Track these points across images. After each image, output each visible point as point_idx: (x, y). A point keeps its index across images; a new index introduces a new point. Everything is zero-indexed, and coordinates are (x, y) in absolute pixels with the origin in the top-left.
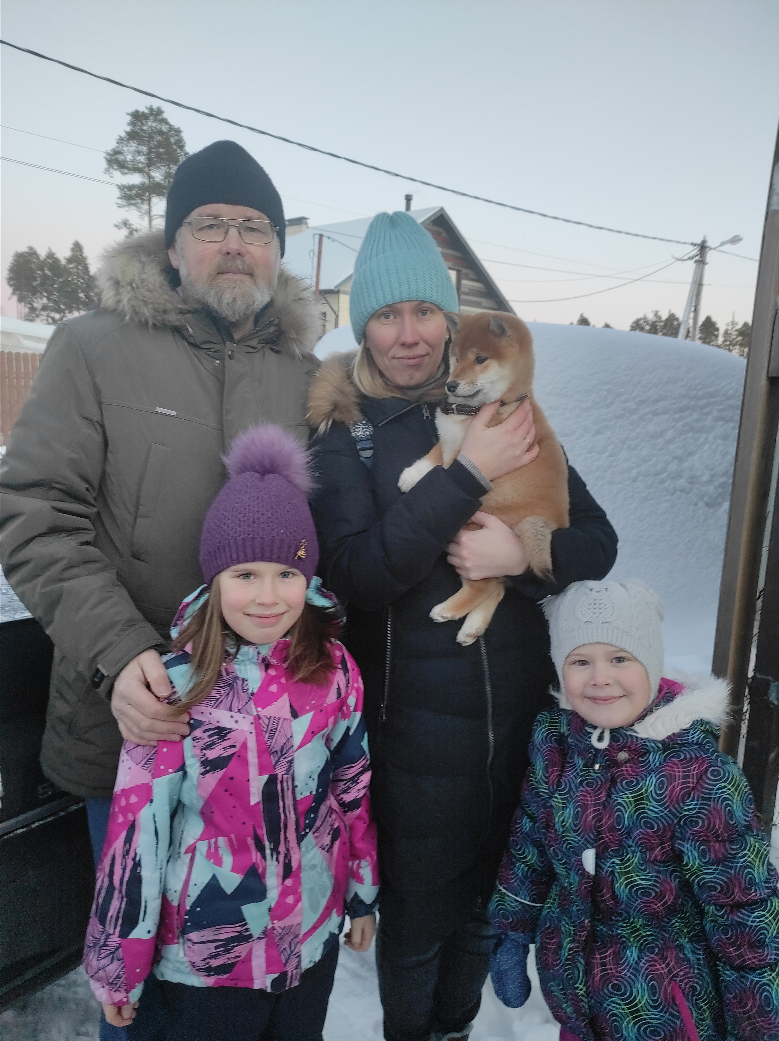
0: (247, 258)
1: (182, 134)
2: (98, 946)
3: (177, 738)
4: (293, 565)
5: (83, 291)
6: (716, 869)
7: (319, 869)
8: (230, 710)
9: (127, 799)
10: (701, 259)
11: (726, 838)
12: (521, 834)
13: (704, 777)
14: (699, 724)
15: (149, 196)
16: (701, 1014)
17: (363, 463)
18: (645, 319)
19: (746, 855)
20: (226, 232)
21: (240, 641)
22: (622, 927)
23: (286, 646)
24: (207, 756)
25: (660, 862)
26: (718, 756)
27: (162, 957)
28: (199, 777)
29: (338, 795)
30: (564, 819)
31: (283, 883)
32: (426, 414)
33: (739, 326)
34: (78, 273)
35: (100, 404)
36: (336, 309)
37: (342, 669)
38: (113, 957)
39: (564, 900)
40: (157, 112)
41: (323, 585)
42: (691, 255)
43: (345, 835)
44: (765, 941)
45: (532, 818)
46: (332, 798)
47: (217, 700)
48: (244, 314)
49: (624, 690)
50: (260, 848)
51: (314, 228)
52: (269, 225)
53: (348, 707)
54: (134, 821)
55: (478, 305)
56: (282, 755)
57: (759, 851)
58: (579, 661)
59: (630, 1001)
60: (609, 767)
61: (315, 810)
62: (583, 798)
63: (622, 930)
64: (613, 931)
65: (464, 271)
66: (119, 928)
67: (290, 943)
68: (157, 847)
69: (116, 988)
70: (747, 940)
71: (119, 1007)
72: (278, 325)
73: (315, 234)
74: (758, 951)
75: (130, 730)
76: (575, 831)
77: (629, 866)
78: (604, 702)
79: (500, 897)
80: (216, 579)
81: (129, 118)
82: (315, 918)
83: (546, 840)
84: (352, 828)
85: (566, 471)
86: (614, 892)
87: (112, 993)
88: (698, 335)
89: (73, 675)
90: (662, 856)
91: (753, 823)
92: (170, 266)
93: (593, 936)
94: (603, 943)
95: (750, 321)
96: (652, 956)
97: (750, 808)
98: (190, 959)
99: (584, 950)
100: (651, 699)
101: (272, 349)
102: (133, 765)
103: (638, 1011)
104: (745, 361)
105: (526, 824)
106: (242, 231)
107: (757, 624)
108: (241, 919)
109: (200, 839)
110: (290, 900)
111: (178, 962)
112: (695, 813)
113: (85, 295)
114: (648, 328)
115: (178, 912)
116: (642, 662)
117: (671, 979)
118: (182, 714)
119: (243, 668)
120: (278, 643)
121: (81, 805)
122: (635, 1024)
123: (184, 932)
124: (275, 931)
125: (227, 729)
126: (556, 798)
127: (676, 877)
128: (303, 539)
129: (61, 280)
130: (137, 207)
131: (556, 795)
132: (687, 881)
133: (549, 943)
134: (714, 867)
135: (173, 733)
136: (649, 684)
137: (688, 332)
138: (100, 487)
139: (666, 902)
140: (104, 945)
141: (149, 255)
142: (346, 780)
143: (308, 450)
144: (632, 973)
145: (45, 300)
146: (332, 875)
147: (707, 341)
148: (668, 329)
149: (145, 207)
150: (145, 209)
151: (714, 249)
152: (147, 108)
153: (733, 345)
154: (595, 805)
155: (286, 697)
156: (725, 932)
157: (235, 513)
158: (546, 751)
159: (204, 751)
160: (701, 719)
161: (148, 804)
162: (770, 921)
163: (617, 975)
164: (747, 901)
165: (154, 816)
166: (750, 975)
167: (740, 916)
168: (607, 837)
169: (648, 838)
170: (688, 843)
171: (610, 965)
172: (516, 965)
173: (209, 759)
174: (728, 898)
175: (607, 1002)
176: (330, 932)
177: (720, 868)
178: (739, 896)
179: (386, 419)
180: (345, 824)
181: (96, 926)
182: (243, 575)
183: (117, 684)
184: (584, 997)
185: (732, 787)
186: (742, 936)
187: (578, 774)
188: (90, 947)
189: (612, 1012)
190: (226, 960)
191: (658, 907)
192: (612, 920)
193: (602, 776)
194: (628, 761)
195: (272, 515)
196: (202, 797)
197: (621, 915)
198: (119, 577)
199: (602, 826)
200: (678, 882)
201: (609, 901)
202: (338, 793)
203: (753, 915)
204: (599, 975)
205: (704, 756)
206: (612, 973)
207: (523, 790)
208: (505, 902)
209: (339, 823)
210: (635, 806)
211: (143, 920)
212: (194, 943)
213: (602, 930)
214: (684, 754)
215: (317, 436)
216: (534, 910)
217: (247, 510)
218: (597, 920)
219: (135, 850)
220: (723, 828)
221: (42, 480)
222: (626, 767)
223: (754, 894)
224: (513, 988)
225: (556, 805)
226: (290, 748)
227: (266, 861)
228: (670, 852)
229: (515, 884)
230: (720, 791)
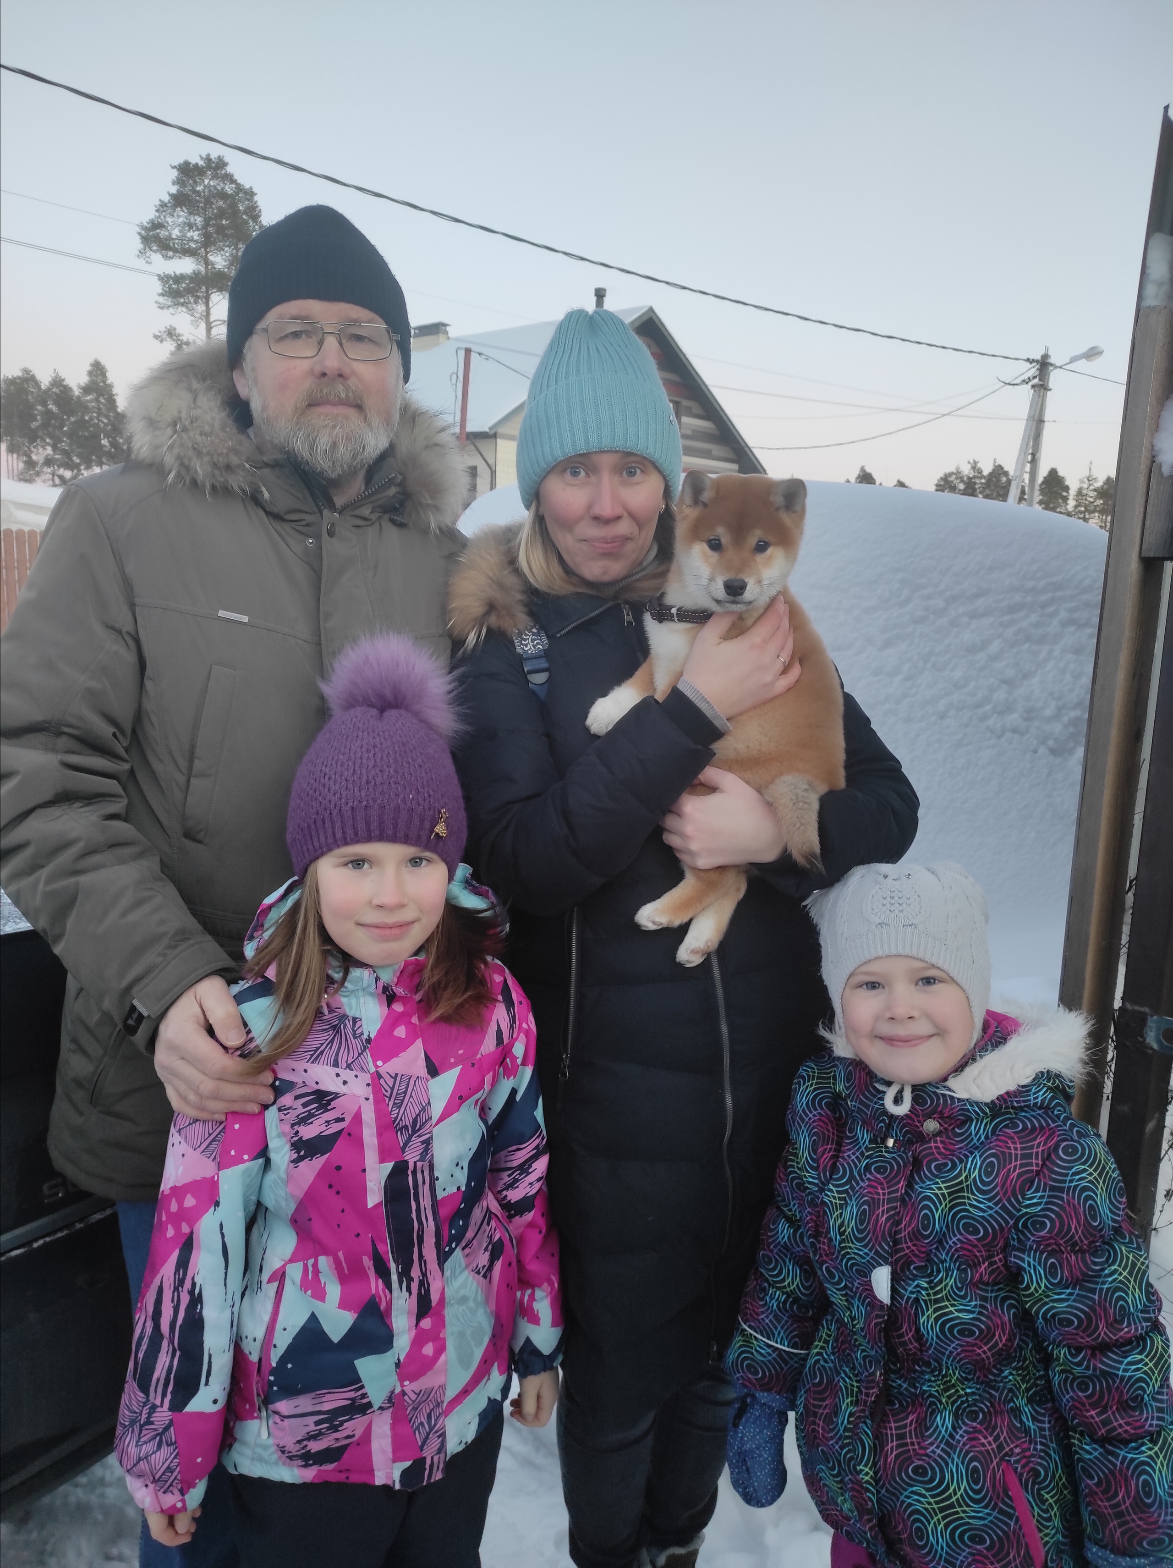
0: (352, 382)
1: (256, 198)
2: (138, 1424)
3: (256, 1109)
4: (427, 847)
5: (107, 436)
6: (1071, 1294)
7: (471, 1304)
9: (180, 1202)
10: (1041, 383)
11: (1085, 1247)
12: (775, 1247)
13: (1053, 1156)
14: (1046, 1077)
15: (207, 291)
16: (1046, 1511)
17: (533, 693)
18: (958, 474)
19: (1115, 1271)
20: (321, 343)
21: (348, 961)
22: (930, 1381)
23: (419, 968)
24: (300, 1135)
25: (987, 1284)
26: (1072, 1126)
27: (235, 1440)
28: (288, 1166)
29: (500, 1192)
30: (843, 1222)
31: (417, 1325)
32: (628, 618)
33: (1099, 484)
34: (99, 409)
35: (132, 606)
36: (491, 462)
37: (504, 1001)
38: (160, 1440)
39: (843, 1343)
40: (217, 163)
41: (475, 876)
42: (1025, 377)
43: (511, 1252)
44: (1142, 1399)
45: (792, 1222)
46: (491, 1196)
47: (316, 1051)
48: (350, 467)
49: (936, 1026)
50: (383, 1272)
51: (457, 339)
52: (384, 332)
53: (514, 1058)
54: (192, 1233)
55: (707, 455)
56: (414, 1131)
57: (1134, 1265)
58: (867, 984)
59: (940, 1490)
60: (910, 1143)
61: (466, 1214)
62: (871, 1190)
63: (929, 1386)
64: (916, 1388)
65: (685, 403)
66: (169, 1396)
67: (429, 1416)
68: (226, 1274)
69: (165, 1488)
70: (1116, 1398)
71: (171, 1517)
72: (402, 484)
73: (458, 348)
74: (1132, 1414)
75: (184, 1098)
76: (859, 1240)
77: (940, 1291)
78: (904, 1044)
79: (744, 1341)
80: (311, 869)
81: (175, 173)
82: (466, 1376)
83: (815, 1255)
84: (521, 1241)
85: (840, 700)
86: (918, 1330)
87: (160, 1494)
88: (1037, 497)
89: (96, 1017)
90: (989, 1277)
91: (1123, 1225)
92: (237, 395)
93: (887, 1395)
94: (901, 1404)
95: (1113, 475)
96: (975, 1424)
97: (1120, 1203)
98: (277, 1441)
99: (872, 1416)
100: (974, 1041)
101: (393, 521)
102: (189, 1151)
103: (952, 1506)
104: (1108, 535)
105: (784, 1231)
106: (344, 341)
107: (1126, 929)
108: (354, 1380)
109: (292, 1260)
110: (428, 1350)
111: (257, 1445)
112: (1042, 1210)
113: (109, 442)
114: (962, 486)
115: (259, 1370)
116: (963, 984)
117: (1002, 1459)
118: (262, 1072)
119: (354, 1001)
120: (407, 964)
121: (108, 1212)
122: (947, 1526)
123: (267, 1401)
124: (406, 1398)
125: (331, 1093)
126: (831, 1191)
127: (1011, 1306)
128: (443, 808)
129: (72, 419)
130: (188, 308)
131: (831, 1187)
132: (1027, 1312)
133: (820, 1407)
134: (1068, 1291)
135: (250, 1101)
136: (972, 1018)
137: (1023, 492)
138: (134, 731)
139: (996, 1343)
140: (146, 1423)
141: (204, 380)
142: (511, 1168)
143: (450, 673)
144: (943, 1450)
145: (49, 450)
146: (491, 1312)
147: (1051, 505)
148: (993, 488)
149: (201, 308)
150: (200, 311)
151: (1060, 367)
152: (201, 158)
153: (1091, 512)
154: (890, 1201)
155: (419, 1044)
156: (1083, 1386)
157: (339, 768)
158: (814, 1121)
159: (296, 1127)
160: (1048, 1071)
161: (212, 1209)
162: (1150, 1369)
163: (922, 1452)
164: (1117, 1340)
165: (221, 1226)
166: (1121, 1450)
167: (1107, 1362)
168: (908, 1248)
169: (970, 1248)
170: (1029, 1256)
171: (911, 1438)
172: (766, 1442)
173: (304, 1139)
174: (1088, 1336)
175: (906, 1493)
176: (489, 1398)
177: (1077, 1292)
178: (1105, 1333)
179: (568, 626)
180: (510, 1236)
181: (135, 1394)
182: (352, 862)
183: (162, 1028)
184: (871, 1484)
185: (1095, 1170)
186: (1109, 1392)
187: (862, 1154)
188: (126, 1426)
189: (913, 1508)
190: (333, 1442)
191: (985, 1352)
192: (915, 1371)
193: (899, 1156)
194: (939, 1133)
195: (396, 771)
196: (293, 1196)
197: (928, 1364)
198: (165, 867)
199: (900, 1232)
200: (1014, 1313)
201: (912, 1344)
202: (499, 1189)
203: (1126, 1361)
204: (894, 1453)
205: (1052, 1125)
206: (914, 1450)
207: (779, 1180)
208: (752, 1348)
209: (501, 1233)
210: (950, 1201)
211: (207, 1384)
212: (284, 1417)
213: (900, 1386)
214: (1023, 1122)
215: (464, 653)
216: (796, 1359)
217: (358, 765)
218: (894, 1372)
219: (193, 1278)
220: (1082, 1232)
221: (44, 722)
222: (936, 1142)
223: (1126, 1330)
224: (762, 1477)
225: (831, 1202)
226: (426, 1121)
227: (391, 1292)
228: (1002, 1269)
229: (767, 1321)
230: (1077, 1177)
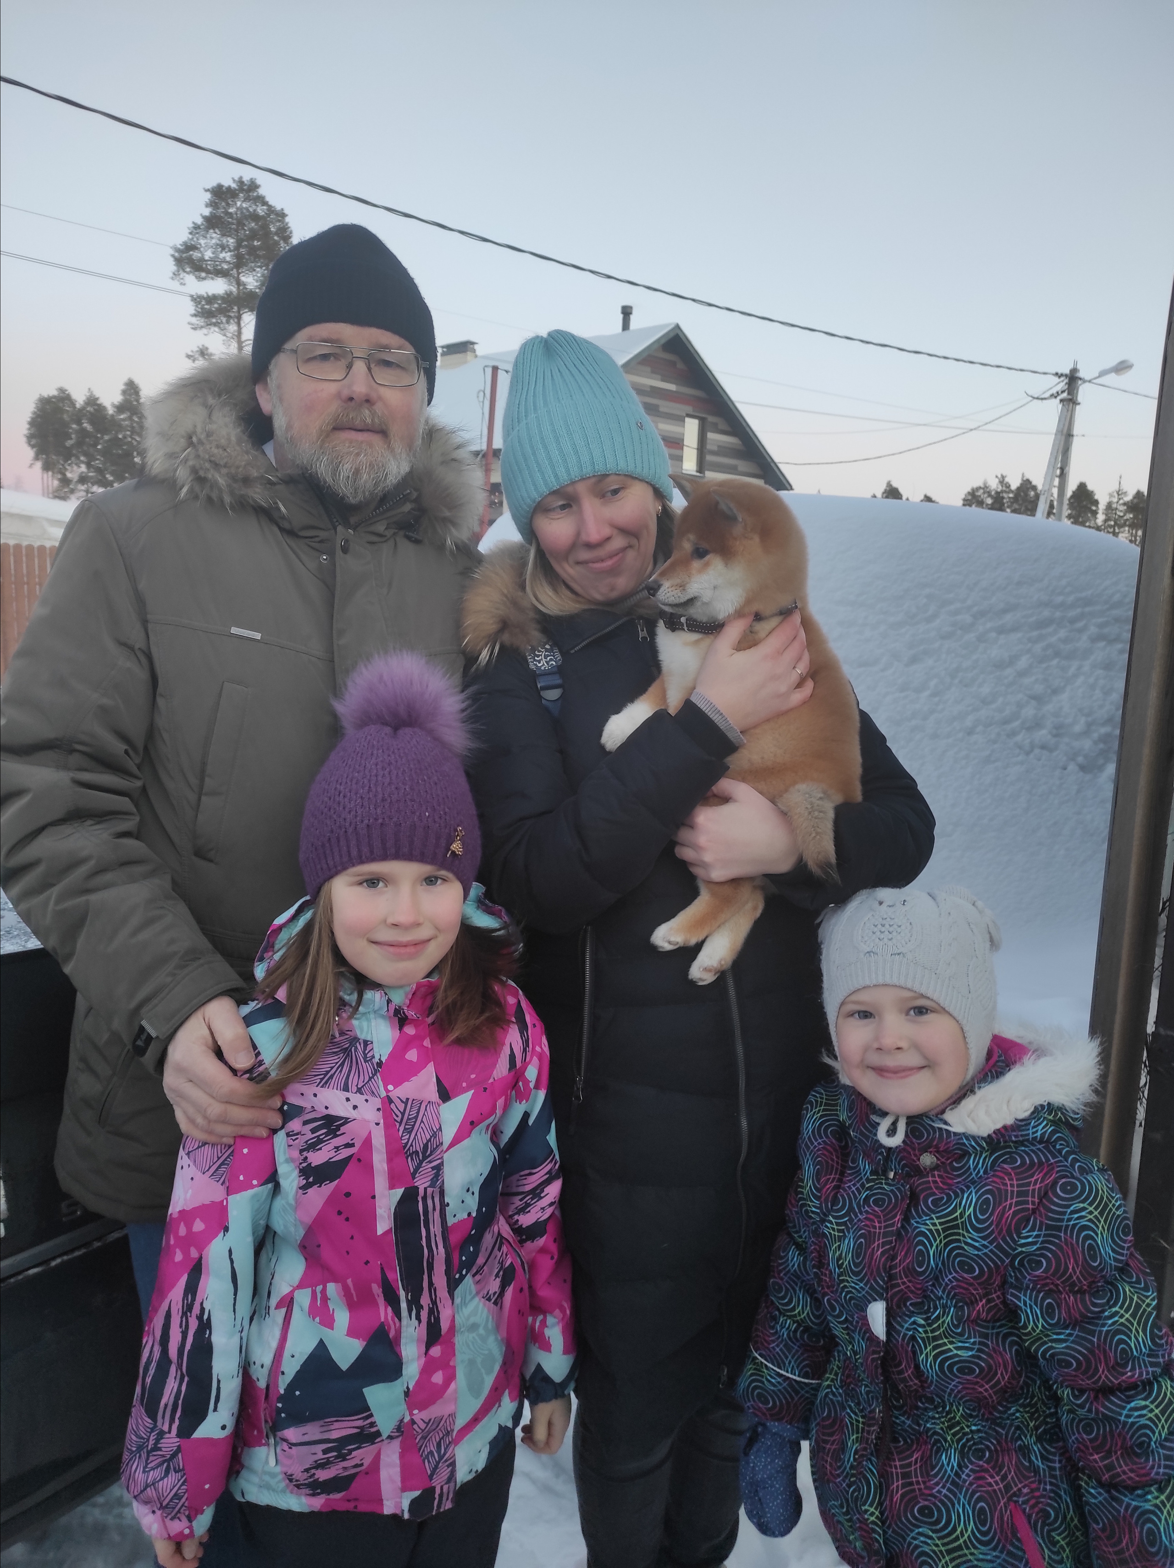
1: (287, 219)
2: (145, 1450)
3: (264, 1133)
4: (443, 865)
6: (1070, 1335)
7: (481, 1331)
8: (346, 1089)
9: (189, 1227)
10: (1070, 397)
11: (1084, 1287)
12: (785, 1275)
13: (1051, 1194)
14: (1046, 1110)
15: (239, 311)
16: (1057, 1553)
17: (547, 709)
18: (985, 488)
19: (1117, 1313)
20: (349, 367)
21: (362, 982)
22: (934, 1418)
23: (432, 990)
24: (309, 1161)
25: (986, 1321)
26: (1075, 1161)
27: (243, 1466)
28: (297, 1192)
29: (511, 1216)
30: (841, 1254)
31: (426, 1353)
32: (642, 634)
33: (1128, 498)
34: (133, 427)
35: (145, 623)
37: (517, 1023)
38: (168, 1466)
39: (848, 1376)
40: (250, 186)
41: (488, 895)
42: (1054, 391)
43: (522, 1277)
44: (1149, 1446)
45: (801, 1248)
46: (502, 1221)
47: (325, 1075)
49: (925, 1058)
50: (392, 1300)
51: (485, 357)
52: (412, 356)
53: (527, 1082)
54: (201, 1258)
55: (732, 470)
56: (425, 1158)
57: (1138, 1306)
58: (859, 1012)
59: (947, 1532)
60: (909, 1175)
61: (475, 1241)
62: (868, 1223)
63: (933, 1424)
64: (919, 1425)
65: (711, 419)
66: (177, 1422)
67: (439, 1445)
68: (235, 1299)
69: (173, 1514)
70: (1119, 1444)
71: (178, 1543)
72: (417, 501)
73: (486, 366)
74: (1137, 1460)
75: (192, 1121)
76: (856, 1274)
77: (939, 1327)
78: (895, 1075)
79: (755, 1369)
80: (325, 888)
81: (208, 196)
82: (476, 1404)
83: (818, 1284)
84: (533, 1266)
85: (857, 717)
86: (917, 1367)
87: (167, 1520)
88: (1066, 511)
89: (106, 1036)
90: (987, 1314)
91: (1129, 1264)
93: (890, 1432)
94: (905, 1442)
95: (1145, 489)
96: (981, 1463)
97: (1125, 1241)
98: (285, 1469)
101: (409, 538)
102: (198, 1175)
103: (960, 1548)
104: (1139, 549)
105: (794, 1259)
106: (372, 366)
107: (1159, 952)
108: (363, 1408)
109: (301, 1286)
110: (438, 1378)
111: (265, 1473)
112: (1038, 1249)
114: (989, 501)
115: (267, 1397)
116: (954, 1013)
117: (1010, 1499)
118: (272, 1096)
119: (365, 1024)
120: (419, 986)
123: (275, 1428)
124: (415, 1426)
125: (341, 1118)
126: (831, 1223)
127: (1013, 1343)
128: (458, 826)
129: (106, 437)
130: (220, 328)
131: (831, 1218)
132: (1028, 1350)
133: (828, 1442)
134: (1067, 1332)
135: (257, 1125)
137: (1051, 506)
138: (146, 748)
139: (998, 1382)
140: (153, 1450)
142: (523, 1193)
143: (463, 691)
144: (949, 1490)
145: (83, 468)
146: (502, 1340)
147: (1081, 520)
148: (1020, 502)
149: (233, 328)
150: (232, 331)
151: (1090, 381)
152: (234, 180)
153: (1120, 526)
154: (886, 1235)
155: (430, 1068)
156: (1088, 1429)
157: (354, 786)
158: (818, 1150)
159: (305, 1153)
160: (1049, 1104)
161: (222, 1234)
162: (1156, 1416)
163: (927, 1492)
164: (1119, 1384)
165: (230, 1251)
166: (1126, 1496)
167: (1109, 1406)
168: (904, 1283)
169: (966, 1286)
170: (1025, 1295)
171: (916, 1477)
172: (778, 1472)
173: (313, 1165)
174: (1089, 1379)
175: (912, 1535)
176: (500, 1426)
177: (1076, 1333)
178: (1106, 1376)
179: (580, 643)
180: (521, 1260)
181: (142, 1419)
182: (367, 881)
183: (171, 1049)
184: (877, 1525)
185: (1096, 1209)
186: (1112, 1436)
187: (863, 1185)
188: (133, 1452)
189: (920, 1549)
190: (341, 1471)
191: (986, 1390)
192: (918, 1408)
193: (898, 1189)
194: (936, 1167)
195: (412, 789)
196: (302, 1222)
197: (931, 1401)
198: (175, 884)
199: (895, 1267)
200: (1016, 1350)
201: (912, 1380)
202: (510, 1213)
203: (1129, 1407)
204: (900, 1492)
205: (1052, 1161)
206: (920, 1489)
207: (790, 1206)
208: (762, 1376)
209: (513, 1258)
210: (945, 1237)
211: (215, 1410)
212: (292, 1445)
213: (904, 1422)
214: (1022, 1157)
215: (477, 669)
216: (807, 1389)
217: (373, 782)
218: (898, 1408)
219: (202, 1304)
220: (1080, 1272)
221: (57, 739)
222: (933, 1176)
223: (1129, 1374)
224: (775, 1507)
225: (830, 1234)
226: (437, 1146)
227: (400, 1320)
228: (1001, 1306)
229: (778, 1350)
230: (1076, 1216)
